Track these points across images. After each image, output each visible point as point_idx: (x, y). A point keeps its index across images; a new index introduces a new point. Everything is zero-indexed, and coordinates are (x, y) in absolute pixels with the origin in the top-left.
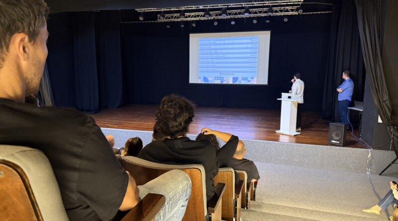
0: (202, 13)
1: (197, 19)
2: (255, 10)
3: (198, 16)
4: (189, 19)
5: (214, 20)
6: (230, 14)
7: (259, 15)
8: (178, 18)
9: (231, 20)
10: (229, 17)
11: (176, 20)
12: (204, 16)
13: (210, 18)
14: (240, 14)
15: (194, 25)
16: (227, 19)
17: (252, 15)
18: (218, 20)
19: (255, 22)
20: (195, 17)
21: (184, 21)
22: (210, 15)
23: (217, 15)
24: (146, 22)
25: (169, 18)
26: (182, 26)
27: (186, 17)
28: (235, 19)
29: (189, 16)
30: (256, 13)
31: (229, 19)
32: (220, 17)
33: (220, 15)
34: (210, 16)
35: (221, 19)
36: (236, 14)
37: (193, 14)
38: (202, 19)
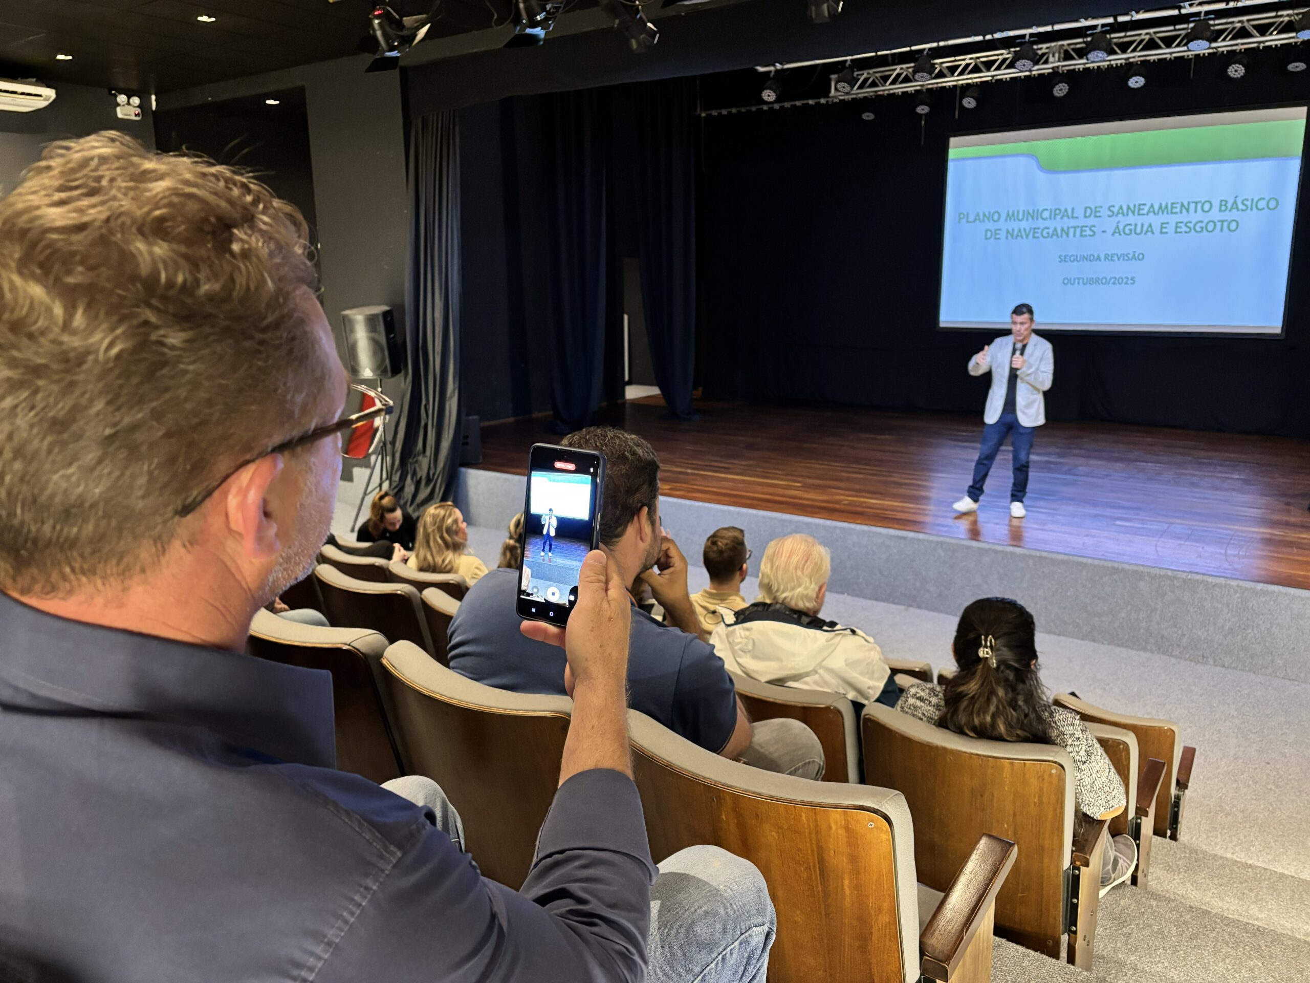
0: (1004, 54)
1: (986, 76)
2: (1237, 22)
3: (988, 65)
4: (949, 81)
5: (1055, 76)
6: (1124, 47)
7: (1255, 41)
8: (907, 80)
9: (1129, 69)
10: (1118, 59)
11: (899, 89)
12: (1011, 65)
13: (1038, 70)
14: (1168, 45)
15: (969, 103)
16: (1110, 67)
17: (1223, 45)
18: (1071, 76)
19: (1236, 71)
20: (977, 69)
21: (930, 90)
22: (1037, 59)
23: (1067, 56)
24: (787, 105)
25: (874, 84)
26: (922, 110)
27: (941, 75)
28: (1144, 68)
29: (952, 70)
30: (1243, 33)
31: (1119, 68)
32: (1079, 64)
33: (1081, 53)
34: (1036, 63)
35: (1087, 70)
36: (1151, 45)
37: (968, 59)
38: (1006, 74)
